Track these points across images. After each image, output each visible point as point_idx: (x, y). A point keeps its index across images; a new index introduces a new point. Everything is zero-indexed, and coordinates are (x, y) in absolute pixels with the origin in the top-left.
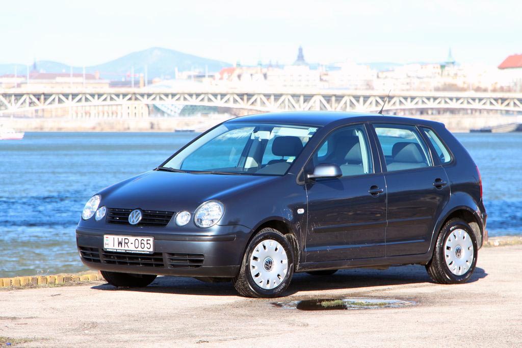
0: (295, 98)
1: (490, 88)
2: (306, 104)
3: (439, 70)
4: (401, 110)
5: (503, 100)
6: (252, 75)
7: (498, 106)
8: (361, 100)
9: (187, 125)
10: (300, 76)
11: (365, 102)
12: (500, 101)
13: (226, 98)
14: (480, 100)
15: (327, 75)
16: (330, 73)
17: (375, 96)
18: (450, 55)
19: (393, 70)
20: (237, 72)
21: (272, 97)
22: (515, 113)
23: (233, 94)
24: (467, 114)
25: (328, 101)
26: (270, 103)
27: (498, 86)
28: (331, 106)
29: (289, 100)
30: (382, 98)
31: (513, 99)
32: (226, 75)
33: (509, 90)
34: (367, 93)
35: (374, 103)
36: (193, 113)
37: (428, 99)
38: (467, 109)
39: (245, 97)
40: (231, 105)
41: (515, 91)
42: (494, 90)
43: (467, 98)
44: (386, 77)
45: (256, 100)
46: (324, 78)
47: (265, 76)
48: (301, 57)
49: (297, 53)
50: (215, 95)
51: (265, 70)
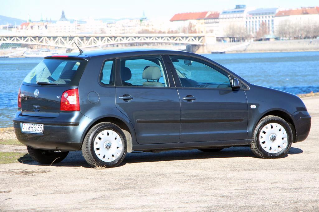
0: (64, 39)
1: (167, 31)
2: (70, 41)
3: (140, 23)
4: (120, 44)
5: (174, 37)
6: (39, 26)
7: (171, 41)
8: (100, 39)
9: (4, 54)
10: (65, 26)
11: (102, 40)
12: (172, 38)
13: (27, 39)
14: (162, 38)
15: (79, 26)
16: (81, 24)
17: (107, 37)
18: (144, 14)
19: (115, 23)
20: (31, 25)
21: (52, 38)
22: (180, 44)
23: (30, 37)
24: (155, 45)
25: (82, 40)
26: (51, 41)
27: (170, 30)
28: (84, 42)
29: (61, 39)
30: (111, 38)
31: (179, 37)
32: (24, 27)
33: (176, 32)
34: (102, 35)
35: (107, 40)
36: (7, 47)
37: (135, 37)
38: (154, 43)
39: (37, 38)
40: (29, 42)
41: (179, 33)
42: (169, 33)
43: (155, 37)
44: (111, 27)
45: (43, 40)
46: (79, 27)
47: (46, 27)
48: (63, 16)
49: (61, 14)
50: (21, 38)
51: (45, 24)
